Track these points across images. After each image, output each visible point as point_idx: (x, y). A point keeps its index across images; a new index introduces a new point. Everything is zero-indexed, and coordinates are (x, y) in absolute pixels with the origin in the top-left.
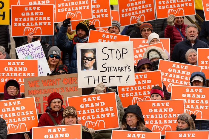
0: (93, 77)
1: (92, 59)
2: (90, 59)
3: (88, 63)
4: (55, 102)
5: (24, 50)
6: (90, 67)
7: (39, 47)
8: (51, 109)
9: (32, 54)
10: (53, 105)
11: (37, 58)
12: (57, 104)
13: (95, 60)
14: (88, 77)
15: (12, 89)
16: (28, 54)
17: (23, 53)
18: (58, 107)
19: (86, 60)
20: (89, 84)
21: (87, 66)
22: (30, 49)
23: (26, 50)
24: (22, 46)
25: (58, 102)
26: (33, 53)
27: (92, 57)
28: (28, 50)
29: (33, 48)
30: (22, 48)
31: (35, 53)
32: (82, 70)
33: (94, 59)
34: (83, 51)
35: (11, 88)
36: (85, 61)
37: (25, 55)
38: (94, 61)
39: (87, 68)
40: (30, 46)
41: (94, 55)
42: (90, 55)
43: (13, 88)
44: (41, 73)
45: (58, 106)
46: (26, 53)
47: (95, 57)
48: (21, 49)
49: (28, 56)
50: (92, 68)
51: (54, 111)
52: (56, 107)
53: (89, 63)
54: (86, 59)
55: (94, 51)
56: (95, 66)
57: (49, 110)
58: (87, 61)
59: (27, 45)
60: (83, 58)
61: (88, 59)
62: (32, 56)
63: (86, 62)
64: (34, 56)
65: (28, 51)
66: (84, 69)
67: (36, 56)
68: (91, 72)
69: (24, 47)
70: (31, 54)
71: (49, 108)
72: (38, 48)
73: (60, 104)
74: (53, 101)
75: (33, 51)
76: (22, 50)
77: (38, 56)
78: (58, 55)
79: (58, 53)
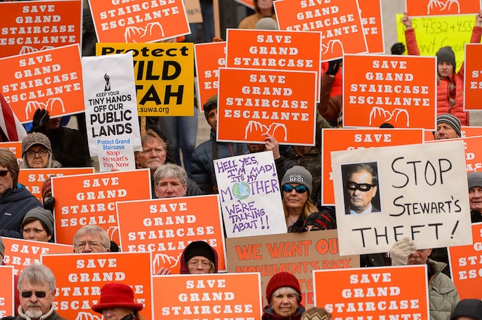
0: (373, 230)
1: (369, 187)
2: (365, 187)
3: (360, 197)
5: (233, 168)
6: (365, 206)
7: (268, 168)
8: (274, 311)
9: (250, 180)
10: (277, 301)
11: (260, 191)
12: (285, 300)
13: (376, 188)
14: (362, 230)
15: (200, 262)
16: (241, 180)
17: (230, 174)
18: (289, 306)
19: (355, 189)
20: (364, 246)
21: (358, 204)
22: (248, 168)
23: (238, 170)
25: (289, 296)
26: (254, 178)
27: (370, 183)
28: (244, 170)
29: (255, 166)
30: (229, 162)
31: (257, 180)
32: (347, 212)
33: (373, 186)
35: (198, 260)
36: (352, 192)
37: (232, 180)
38: (373, 191)
39: (358, 210)
40: (250, 161)
41: (374, 177)
42: (363, 177)
43: (202, 261)
45: (287, 304)
46: (237, 175)
47: (376, 183)
48: (228, 164)
49: (240, 183)
50: (370, 207)
52: (282, 306)
53: (363, 198)
54: (354, 187)
55: (373, 168)
56: (376, 204)
57: (270, 315)
58: (358, 192)
60: (348, 185)
61: (358, 187)
62: (250, 185)
63: (354, 195)
64: (255, 185)
65: (243, 173)
66: (352, 211)
67: (260, 186)
68: (367, 218)
69: (233, 162)
70: (249, 181)
71: (269, 311)
72: (266, 168)
74: (277, 293)
75: (254, 173)
76: (228, 166)
77: (262, 188)
78: (300, 184)
79: (300, 180)
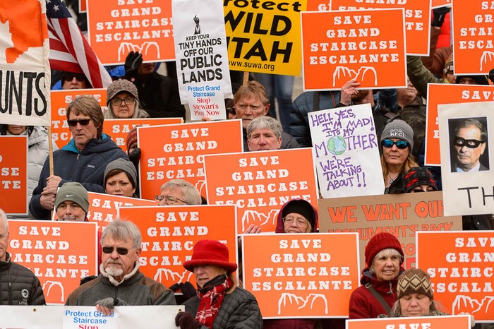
0: (480, 189)
1: (477, 143)
2: (473, 144)
3: (468, 154)
4: (384, 258)
5: (329, 122)
6: (472, 164)
7: (366, 122)
8: (374, 275)
9: (347, 134)
10: (379, 264)
11: (357, 146)
12: (389, 262)
13: (484, 145)
14: (468, 189)
16: (336, 134)
17: (325, 127)
18: (393, 269)
19: (462, 146)
20: (470, 207)
21: (465, 161)
22: (345, 122)
23: (334, 123)
24: (327, 111)
26: (350, 132)
27: (478, 139)
28: (340, 123)
29: (351, 119)
30: (324, 115)
31: (353, 135)
32: (453, 170)
33: (482, 142)
34: (455, 125)
36: (459, 149)
37: (328, 134)
38: (482, 148)
39: (464, 167)
40: (346, 114)
41: (483, 133)
42: (471, 133)
43: (298, 219)
44: (359, 185)
46: (332, 129)
47: (484, 139)
48: (323, 116)
49: (336, 138)
50: (478, 165)
51: (382, 279)
52: (386, 269)
53: (470, 155)
54: (461, 143)
55: (483, 123)
56: (484, 161)
57: (369, 278)
58: (465, 148)
59: (338, 110)
60: (455, 141)
61: (466, 143)
62: (347, 140)
63: (461, 152)
64: (351, 139)
65: (339, 127)
66: (458, 169)
67: (356, 141)
68: (475, 176)
69: (329, 114)
70: (345, 135)
71: (368, 275)
72: (363, 122)
73: (396, 263)
74: (380, 254)
75: (351, 127)
76: (323, 119)
77: (359, 143)
78: (402, 140)
79: (401, 135)
